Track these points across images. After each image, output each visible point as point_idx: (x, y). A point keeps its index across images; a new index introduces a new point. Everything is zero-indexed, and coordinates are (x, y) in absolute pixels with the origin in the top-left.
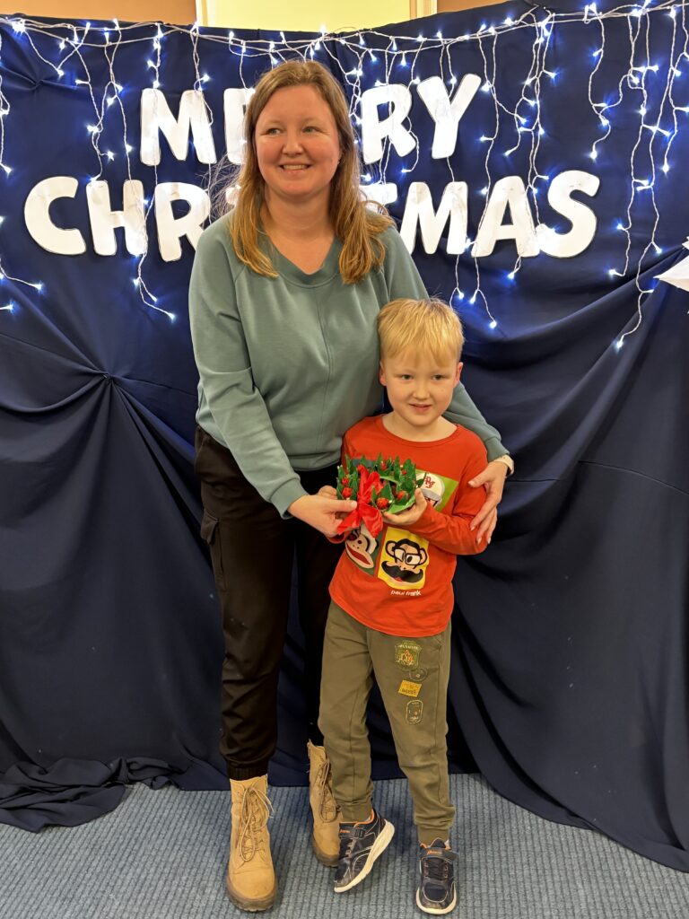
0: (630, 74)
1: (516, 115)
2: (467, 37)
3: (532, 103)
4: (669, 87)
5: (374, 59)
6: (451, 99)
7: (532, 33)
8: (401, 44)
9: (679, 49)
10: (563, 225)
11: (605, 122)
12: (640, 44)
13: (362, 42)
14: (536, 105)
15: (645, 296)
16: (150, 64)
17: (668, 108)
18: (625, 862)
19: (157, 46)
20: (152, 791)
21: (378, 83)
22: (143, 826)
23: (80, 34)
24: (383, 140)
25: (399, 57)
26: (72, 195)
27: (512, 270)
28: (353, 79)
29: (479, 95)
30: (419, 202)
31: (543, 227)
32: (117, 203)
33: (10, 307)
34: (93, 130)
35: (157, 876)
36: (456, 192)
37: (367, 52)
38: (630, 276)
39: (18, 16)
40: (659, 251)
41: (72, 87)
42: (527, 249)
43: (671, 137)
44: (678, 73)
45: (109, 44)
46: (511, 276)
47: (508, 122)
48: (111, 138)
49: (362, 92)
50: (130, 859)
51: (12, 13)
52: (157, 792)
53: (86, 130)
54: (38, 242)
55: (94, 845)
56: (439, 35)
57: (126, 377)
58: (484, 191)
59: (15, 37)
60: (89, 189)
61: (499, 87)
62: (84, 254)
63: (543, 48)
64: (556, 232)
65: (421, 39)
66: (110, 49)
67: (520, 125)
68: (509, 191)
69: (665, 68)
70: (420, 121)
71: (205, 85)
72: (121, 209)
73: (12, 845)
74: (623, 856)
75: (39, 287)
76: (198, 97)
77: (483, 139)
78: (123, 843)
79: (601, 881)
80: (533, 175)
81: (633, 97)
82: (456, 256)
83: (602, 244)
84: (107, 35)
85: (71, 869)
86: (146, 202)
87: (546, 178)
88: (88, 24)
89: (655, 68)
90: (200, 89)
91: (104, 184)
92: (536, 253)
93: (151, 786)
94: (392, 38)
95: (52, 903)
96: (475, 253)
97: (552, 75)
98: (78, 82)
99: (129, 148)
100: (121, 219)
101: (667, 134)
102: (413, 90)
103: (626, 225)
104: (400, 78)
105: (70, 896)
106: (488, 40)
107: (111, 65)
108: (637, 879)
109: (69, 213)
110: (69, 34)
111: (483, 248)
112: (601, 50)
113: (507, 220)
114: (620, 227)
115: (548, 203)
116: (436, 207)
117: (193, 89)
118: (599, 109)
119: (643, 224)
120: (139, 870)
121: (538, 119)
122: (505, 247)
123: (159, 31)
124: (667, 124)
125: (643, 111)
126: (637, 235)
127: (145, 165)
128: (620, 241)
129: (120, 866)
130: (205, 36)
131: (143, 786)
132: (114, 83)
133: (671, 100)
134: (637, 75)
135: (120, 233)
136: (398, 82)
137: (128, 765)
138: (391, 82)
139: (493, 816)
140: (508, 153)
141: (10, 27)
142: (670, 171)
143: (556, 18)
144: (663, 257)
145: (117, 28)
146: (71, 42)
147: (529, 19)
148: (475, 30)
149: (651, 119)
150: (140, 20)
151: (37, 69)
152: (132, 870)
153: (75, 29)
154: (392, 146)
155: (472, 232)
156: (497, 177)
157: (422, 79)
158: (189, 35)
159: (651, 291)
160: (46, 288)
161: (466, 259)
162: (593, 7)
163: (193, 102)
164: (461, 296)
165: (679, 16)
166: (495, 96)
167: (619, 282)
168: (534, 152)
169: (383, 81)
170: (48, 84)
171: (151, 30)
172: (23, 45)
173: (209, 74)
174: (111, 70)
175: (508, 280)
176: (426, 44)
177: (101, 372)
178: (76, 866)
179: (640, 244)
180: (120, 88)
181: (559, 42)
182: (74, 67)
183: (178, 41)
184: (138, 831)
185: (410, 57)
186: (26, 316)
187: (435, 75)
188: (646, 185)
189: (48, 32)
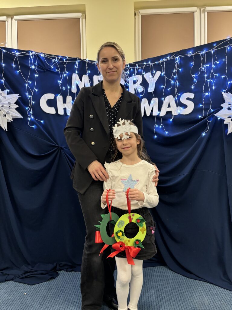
0: (202, 67)
1: (171, 80)
2: (157, 63)
3: (175, 77)
4: (212, 69)
5: (132, 70)
6: (153, 77)
7: (174, 60)
8: (139, 66)
9: (214, 60)
10: (185, 106)
11: (195, 80)
12: (204, 60)
13: (129, 66)
14: (176, 77)
15: (209, 122)
16: (75, 66)
17: (212, 75)
18: (216, 289)
19: (77, 63)
20: (67, 272)
21: (134, 75)
22: (65, 283)
23: (58, 59)
24: (135, 89)
25: (139, 69)
26: (53, 98)
27: (171, 118)
28: (127, 74)
29: (161, 76)
30: (144, 104)
31: (179, 107)
32: (65, 101)
33: (34, 127)
34: (60, 82)
35: (70, 297)
36: (155, 100)
37: (130, 69)
38: (205, 117)
39: (42, 53)
40: (212, 110)
41: (55, 71)
42: (174, 113)
43: (214, 82)
44: (214, 66)
45: (65, 62)
46: (171, 120)
47: (169, 82)
48: (64, 84)
49: (129, 77)
50: (61, 292)
51: (40, 52)
52: (68, 273)
53: (58, 82)
54: (43, 109)
55: (49, 288)
56: (150, 62)
57: (65, 148)
58: (163, 99)
59: (41, 58)
60: (57, 98)
61: (166, 73)
62: (55, 114)
63: (178, 64)
64: (183, 108)
65: (145, 63)
66: (65, 63)
67: (172, 82)
68: (169, 99)
69: (211, 66)
70: (145, 83)
71: (89, 74)
72: (66, 103)
73: (23, 289)
74: (215, 288)
75: (42, 122)
76: (87, 77)
77: (162, 86)
78: (58, 287)
79: (211, 295)
80: (176, 94)
81: (203, 73)
82: (155, 116)
83: (196, 110)
84: (65, 60)
85: (42, 296)
86: (72, 102)
87: (180, 95)
88: (60, 57)
89: (208, 65)
90: (88, 75)
91: (61, 97)
92: (178, 114)
93: (67, 271)
94: (137, 64)
95: (37, 306)
96: (161, 115)
97: (180, 70)
98: (57, 70)
99: (69, 87)
100: (65, 106)
101: (212, 81)
102: (143, 76)
103: (202, 104)
104: (139, 73)
105: (42, 303)
106: (163, 63)
107: (65, 67)
108: (221, 294)
109: (52, 103)
110: (55, 58)
111: (163, 113)
112: (194, 62)
113: (169, 106)
114: (201, 106)
115: (180, 101)
116: (149, 104)
117: (85, 74)
118: (194, 76)
119: (207, 104)
120: (64, 295)
121: (177, 80)
122: (169, 113)
123: (78, 60)
124: (212, 78)
125: (206, 76)
126: (205, 107)
127: (73, 92)
128: (201, 109)
129: (58, 294)
130: (89, 62)
131: (63, 271)
132: (66, 71)
133: (213, 73)
134: (203, 67)
135: (65, 109)
136: (138, 75)
137: (59, 265)
138: (137, 75)
139: (173, 277)
140: (169, 89)
141: (40, 56)
142: (215, 89)
143: (180, 56)
144: (213, 112)
145: (67, 58)
146: (55, 61)
147: (173, 57)
148: (159, 61)
149: (208, 78)
150: (73, 57)
151: (46, 66)
152: (62, 295)
153: (56, 57)
154: (137, 90)
155: (160, 109)
156: (166, 96)
157: (146, 73)
158: (85, 61)
159: (211, 121)
160: (45, 122)
161: (158, 117)
162: (191, 52)
163: (85, 78)
164: (157, 126)
165: (214, 53)
166: (165, 76)
167: (201, 119)
168: (176, 89)
169: (135, 74)
170: (49, 70)
171: (76, 59)
172: (43, 60)
173: (90, 71)
174: (65, 68)
175: (170, 121)
176: (146, 65)
177: (57, 146)
178: (44, 295)
179: (206, 110)
180: (67, 73)
181: (182, 62)
182: (56, 66)
183: (83, 62)
184: (63, 284)
185: (142, 68)
186: (38, 129)
187: (148, 72)
188: (207, 94)
189: (49, 58)
